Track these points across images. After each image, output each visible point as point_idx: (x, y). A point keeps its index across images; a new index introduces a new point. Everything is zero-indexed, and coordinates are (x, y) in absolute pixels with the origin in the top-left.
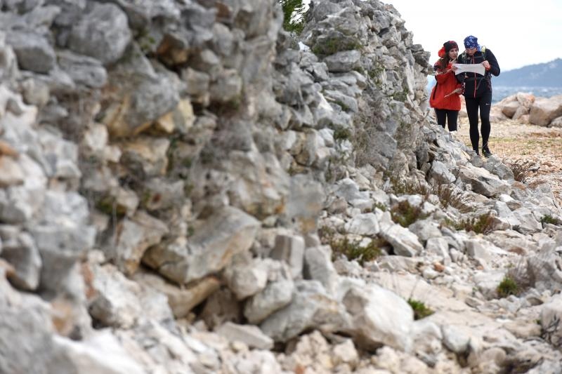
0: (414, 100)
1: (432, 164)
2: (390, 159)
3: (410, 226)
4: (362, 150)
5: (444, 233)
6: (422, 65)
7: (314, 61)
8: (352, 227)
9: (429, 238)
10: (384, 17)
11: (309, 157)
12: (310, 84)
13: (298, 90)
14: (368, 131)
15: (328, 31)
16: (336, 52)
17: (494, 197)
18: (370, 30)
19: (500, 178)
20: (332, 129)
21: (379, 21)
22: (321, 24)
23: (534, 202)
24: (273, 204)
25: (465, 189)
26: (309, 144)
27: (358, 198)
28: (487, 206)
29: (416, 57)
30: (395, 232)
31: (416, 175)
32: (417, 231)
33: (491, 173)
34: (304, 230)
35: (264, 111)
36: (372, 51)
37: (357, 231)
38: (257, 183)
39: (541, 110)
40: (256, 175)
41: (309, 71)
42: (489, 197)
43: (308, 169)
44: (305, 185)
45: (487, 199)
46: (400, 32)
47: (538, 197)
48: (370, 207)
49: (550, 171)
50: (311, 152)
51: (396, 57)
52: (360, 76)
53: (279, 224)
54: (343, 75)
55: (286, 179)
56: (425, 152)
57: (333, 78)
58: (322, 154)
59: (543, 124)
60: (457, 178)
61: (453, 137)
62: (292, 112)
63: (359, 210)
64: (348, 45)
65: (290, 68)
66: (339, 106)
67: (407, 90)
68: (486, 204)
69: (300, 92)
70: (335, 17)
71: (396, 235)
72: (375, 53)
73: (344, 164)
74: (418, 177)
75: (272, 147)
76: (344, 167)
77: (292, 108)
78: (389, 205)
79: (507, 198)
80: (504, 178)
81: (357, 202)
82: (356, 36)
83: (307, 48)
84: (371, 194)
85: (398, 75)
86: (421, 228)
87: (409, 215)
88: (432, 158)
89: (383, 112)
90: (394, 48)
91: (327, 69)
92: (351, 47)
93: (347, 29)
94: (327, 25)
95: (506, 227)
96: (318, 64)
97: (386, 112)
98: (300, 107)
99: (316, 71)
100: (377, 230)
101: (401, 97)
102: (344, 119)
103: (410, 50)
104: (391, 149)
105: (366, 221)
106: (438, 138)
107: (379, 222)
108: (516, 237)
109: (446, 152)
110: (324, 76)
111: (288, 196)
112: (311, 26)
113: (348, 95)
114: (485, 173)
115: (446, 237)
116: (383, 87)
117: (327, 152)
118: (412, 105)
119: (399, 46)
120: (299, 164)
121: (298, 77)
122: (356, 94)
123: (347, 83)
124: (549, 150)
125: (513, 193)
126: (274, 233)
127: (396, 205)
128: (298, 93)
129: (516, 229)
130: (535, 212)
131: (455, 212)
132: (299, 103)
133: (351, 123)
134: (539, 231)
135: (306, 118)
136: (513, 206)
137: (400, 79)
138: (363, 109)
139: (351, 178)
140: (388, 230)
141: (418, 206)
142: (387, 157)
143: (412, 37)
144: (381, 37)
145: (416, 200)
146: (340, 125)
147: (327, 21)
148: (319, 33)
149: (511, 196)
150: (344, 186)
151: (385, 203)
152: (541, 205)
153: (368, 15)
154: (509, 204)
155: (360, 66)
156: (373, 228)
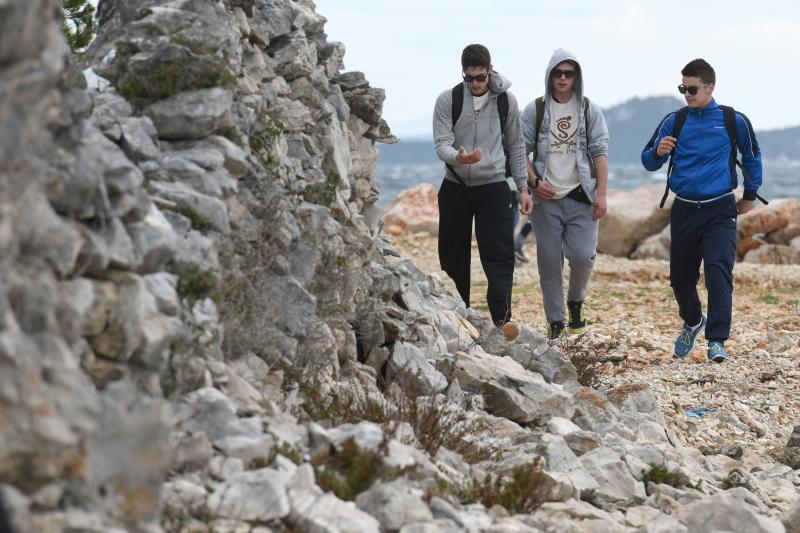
0: (351, 200)
1: (392, 351)
2: (301, 339)
3: (359, 497)
4: (236, 321)
5: (437, 512)
6: (365, 121)
7: (123, 114)
8: (227, 502)
9: (405, 524)
10: (278, 11)
11: (124, 340)
12: (126, 170)
13: (98, 182)
14: (249, 276)
15: (154, 45)
16: (174, 93)
17: (534, 424)
18: (247, 40)
19: (547, 380)
20: (172, 272)
21: (267, 19)
22: (138, 28)
23: (623, 434)
24: (58, 454)
25: (468, 406)
26: (123, 309)
27: (236, 433)
28: (522, 447)
29: (351, 102)
30: (328, 513)
31: (357, 375)
32: (375, 509)
33: (527, 367)
34: (129, 513)
35: (32, 234)
36: (253, 88)
37: (236, 512)
38: (22, 405)
39: (614, 218)
40: (18, 386)
41: (111, 138)
42: (523, 425)
43: (122, 368)
44: (130, 408)
45: (520, 429)
46: (313, 45)
47: (632, 422)
48: (265, 454)
49: (652, 363)
50: (129, 328)
51: (308, 102)
52: (232, 148)
53: (68, 502)
54: (192, 147)
55: (90, 396)
56: (376, 322)
57: (169, 152)
58: (156, 331)
59: (618, 251)
60: (450, 382)
61: (437, 285)
62: (84, 236)
63: (239, 462)
64: (203, 76)
65: (80, 132)
66: (184, 219)
67: (334, 178)
68: (520, 440)
69: (103, 189)
70: (171, 10)
71: (329, 520)
72: (259, 93)
73: (199, 353)
74: (362, 381)
75: (51, 319)
76: (201, 360)
77: (82, 226)
78: (306, 449)
79: (565, 426)
80: (556, 380)
81: (233, 443)
82: (220, 54)
83: (104, 83)
84: (265, 425)
85: (313, 145)
86: (385, 502)
87: (356, 472)
88: (392, 337)
89: (284, 231)
90: (303, 80)
91: (154, 131)
92: (210, 80)
93: (200, 39)
94: (152, 31)
95: (567, 493)
96: (134, 120)
97: (290, 230)
98: (103, 223)
99: (128, 137)
100: (285, 509)
101: (323, 194)
102: (198, 251)
103: (338, 86)
104: (303, 317)
105: (259, 488)
106: (403, 289)
107: (288, 490)
108: (592, 517)
109: (424, 322)
110: (149, 148)
111: (94, 436)
112: (112, 32)
113: (204, 192)
114: (512, 368)
115: (440, 521)
116: (282, 172)
117: (165, 328)
118: (347, 214)
119: (313, 77)
120: (100, 356)
121: (96, 152)
122: (223, 189)
123: (201, 165)
124: (640, 312)
125: (578, 414)
126: (58, 522)
127: (323, 448)
128: (98, 191)
129: (588, 497)
130: (629, 458)
131: (455, 461)
132: (102, 215)
133: (214, 255)
134: (639, 502)
135: (115, 248)
136: (580, 445)
137: (319, 153)
138: (242, 224)
139: (217, 386)
140: (309, 509)
141: (376, 450)
142: (296, 336)
143: (341, 56)
144: (271, 55)
145: (369, 436)
146: (192, 263)
147: (151, 20)
148: (134, 49)
149: (573, 420)
150: (202, 407)
151: (296, 444)
152: (639, 440)
153: (241, 6)
154: (570, 440)
155: (232, 124)
156: (275, 505)
